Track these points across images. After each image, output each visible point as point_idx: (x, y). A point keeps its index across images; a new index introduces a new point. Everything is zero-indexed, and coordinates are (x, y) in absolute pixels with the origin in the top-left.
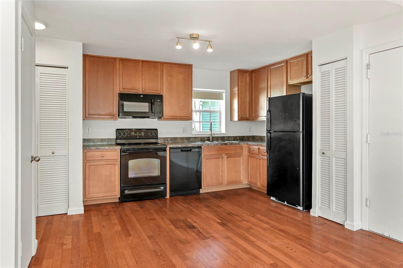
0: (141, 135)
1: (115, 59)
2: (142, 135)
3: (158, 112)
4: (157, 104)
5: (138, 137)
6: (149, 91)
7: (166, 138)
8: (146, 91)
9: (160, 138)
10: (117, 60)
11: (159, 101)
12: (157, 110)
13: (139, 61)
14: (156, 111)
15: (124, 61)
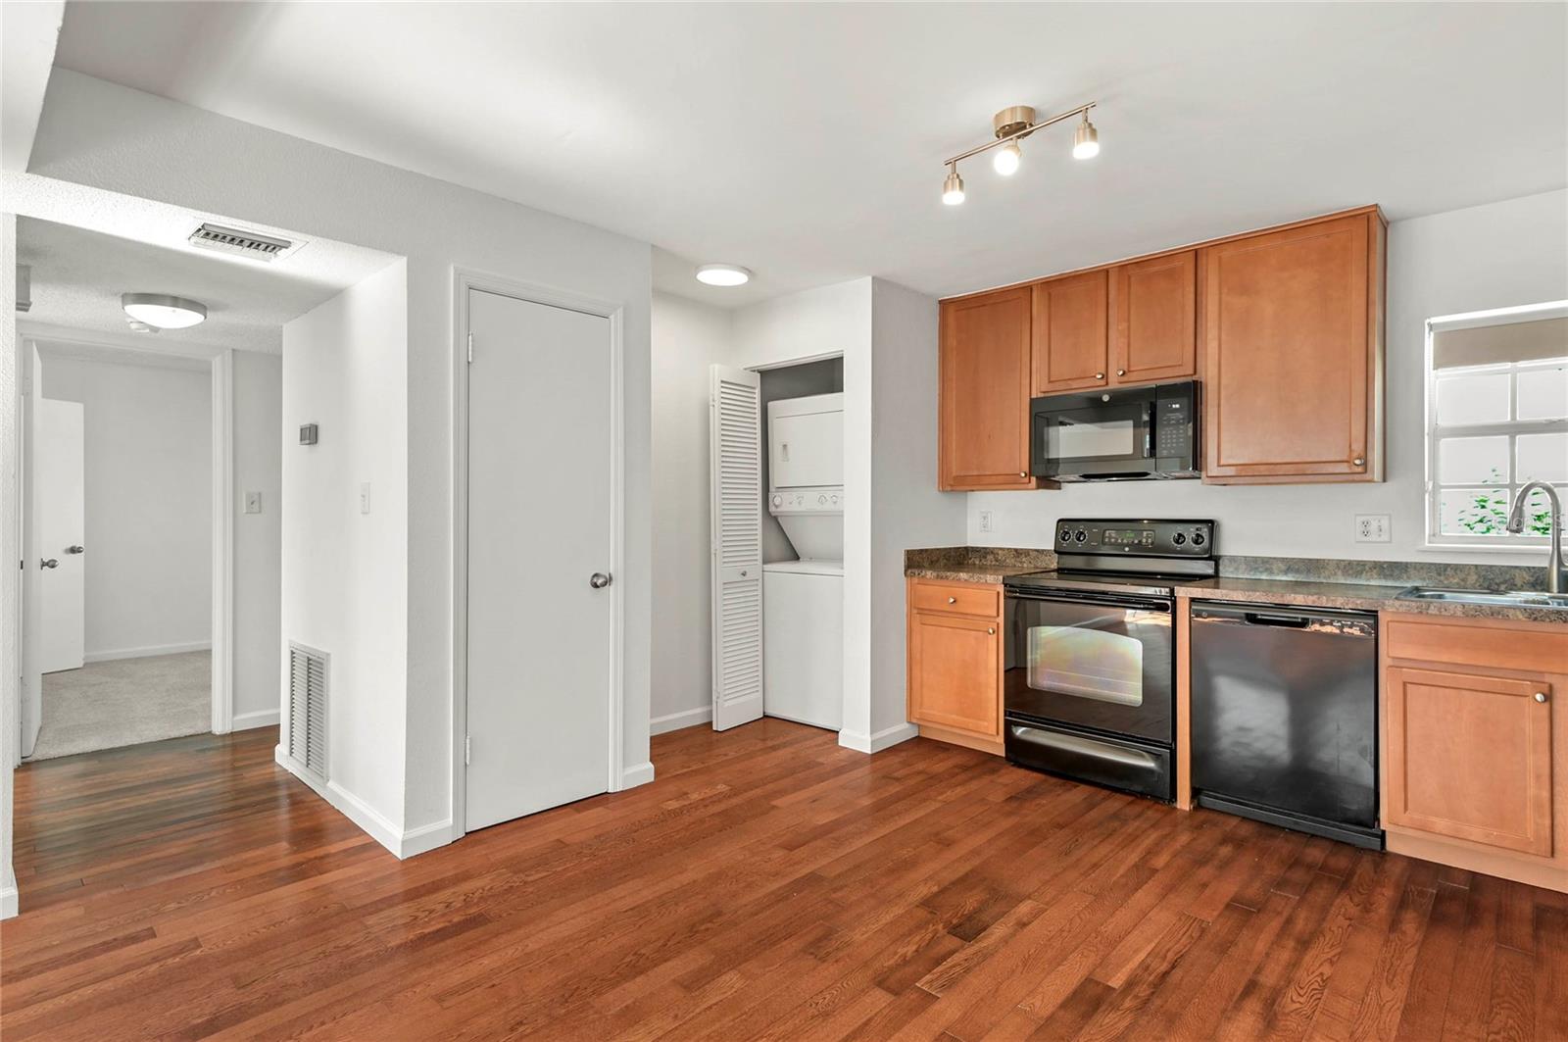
0: (1140, 542)
1: (1027, 289)
2: (1144, 540)
3: (1173, 451)
4: (1169, 420)
5: (1127, 549)
6: (1144, 375)
7: (1262, 558)
8: (1133, 377)
9: (1233, 559)
10: (1034, 288)
11: (1178, 406)
12: (1166, 444)
13: (1107, 271)
14: (1164, 449)
15: (1056, 287)
